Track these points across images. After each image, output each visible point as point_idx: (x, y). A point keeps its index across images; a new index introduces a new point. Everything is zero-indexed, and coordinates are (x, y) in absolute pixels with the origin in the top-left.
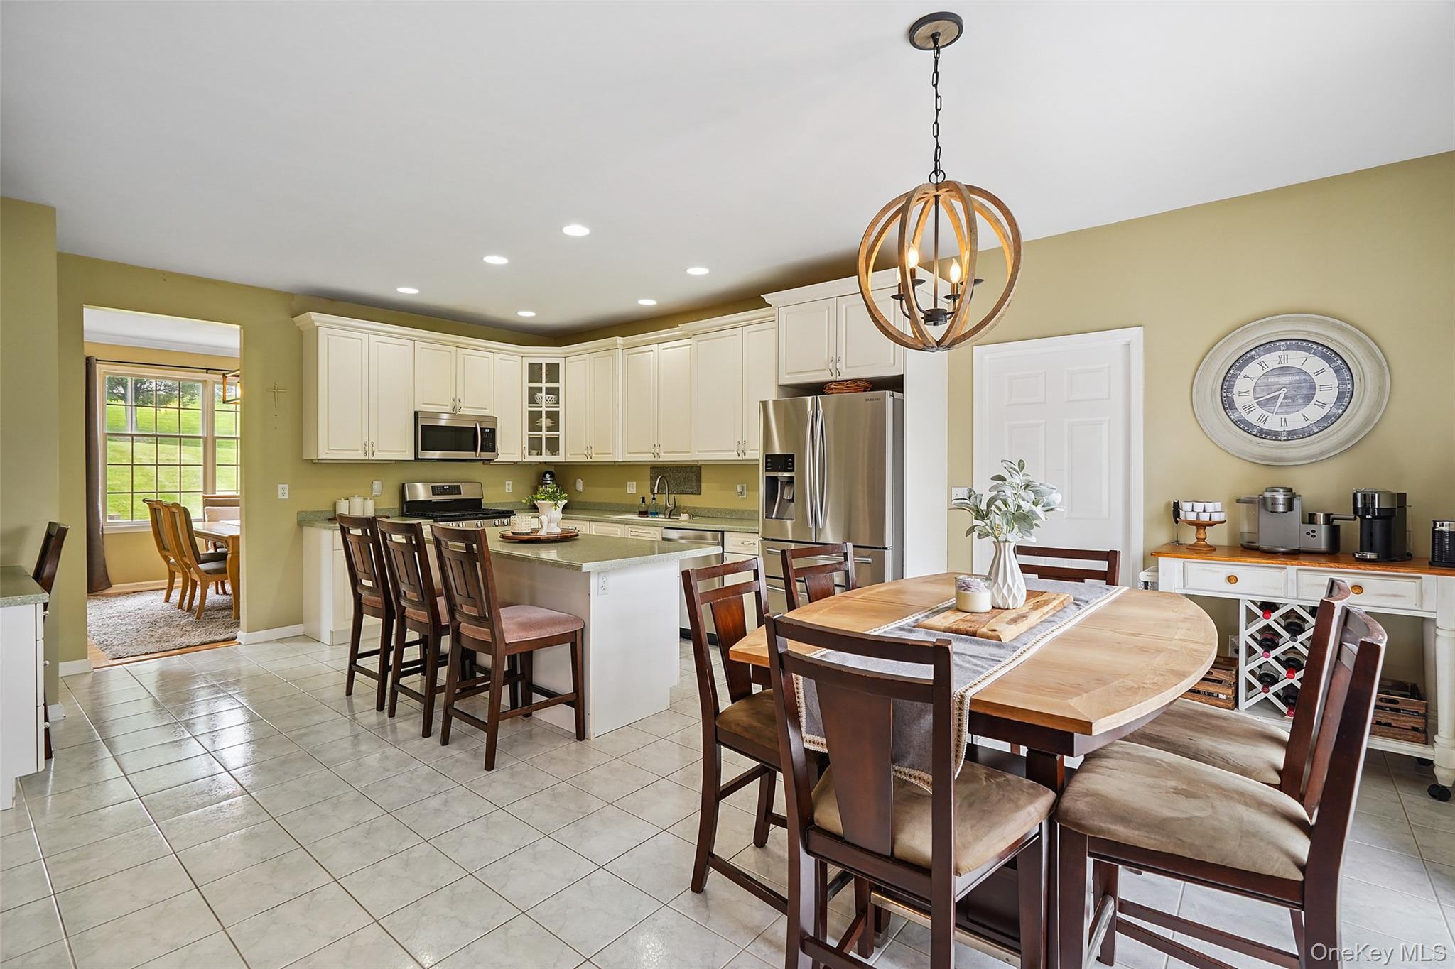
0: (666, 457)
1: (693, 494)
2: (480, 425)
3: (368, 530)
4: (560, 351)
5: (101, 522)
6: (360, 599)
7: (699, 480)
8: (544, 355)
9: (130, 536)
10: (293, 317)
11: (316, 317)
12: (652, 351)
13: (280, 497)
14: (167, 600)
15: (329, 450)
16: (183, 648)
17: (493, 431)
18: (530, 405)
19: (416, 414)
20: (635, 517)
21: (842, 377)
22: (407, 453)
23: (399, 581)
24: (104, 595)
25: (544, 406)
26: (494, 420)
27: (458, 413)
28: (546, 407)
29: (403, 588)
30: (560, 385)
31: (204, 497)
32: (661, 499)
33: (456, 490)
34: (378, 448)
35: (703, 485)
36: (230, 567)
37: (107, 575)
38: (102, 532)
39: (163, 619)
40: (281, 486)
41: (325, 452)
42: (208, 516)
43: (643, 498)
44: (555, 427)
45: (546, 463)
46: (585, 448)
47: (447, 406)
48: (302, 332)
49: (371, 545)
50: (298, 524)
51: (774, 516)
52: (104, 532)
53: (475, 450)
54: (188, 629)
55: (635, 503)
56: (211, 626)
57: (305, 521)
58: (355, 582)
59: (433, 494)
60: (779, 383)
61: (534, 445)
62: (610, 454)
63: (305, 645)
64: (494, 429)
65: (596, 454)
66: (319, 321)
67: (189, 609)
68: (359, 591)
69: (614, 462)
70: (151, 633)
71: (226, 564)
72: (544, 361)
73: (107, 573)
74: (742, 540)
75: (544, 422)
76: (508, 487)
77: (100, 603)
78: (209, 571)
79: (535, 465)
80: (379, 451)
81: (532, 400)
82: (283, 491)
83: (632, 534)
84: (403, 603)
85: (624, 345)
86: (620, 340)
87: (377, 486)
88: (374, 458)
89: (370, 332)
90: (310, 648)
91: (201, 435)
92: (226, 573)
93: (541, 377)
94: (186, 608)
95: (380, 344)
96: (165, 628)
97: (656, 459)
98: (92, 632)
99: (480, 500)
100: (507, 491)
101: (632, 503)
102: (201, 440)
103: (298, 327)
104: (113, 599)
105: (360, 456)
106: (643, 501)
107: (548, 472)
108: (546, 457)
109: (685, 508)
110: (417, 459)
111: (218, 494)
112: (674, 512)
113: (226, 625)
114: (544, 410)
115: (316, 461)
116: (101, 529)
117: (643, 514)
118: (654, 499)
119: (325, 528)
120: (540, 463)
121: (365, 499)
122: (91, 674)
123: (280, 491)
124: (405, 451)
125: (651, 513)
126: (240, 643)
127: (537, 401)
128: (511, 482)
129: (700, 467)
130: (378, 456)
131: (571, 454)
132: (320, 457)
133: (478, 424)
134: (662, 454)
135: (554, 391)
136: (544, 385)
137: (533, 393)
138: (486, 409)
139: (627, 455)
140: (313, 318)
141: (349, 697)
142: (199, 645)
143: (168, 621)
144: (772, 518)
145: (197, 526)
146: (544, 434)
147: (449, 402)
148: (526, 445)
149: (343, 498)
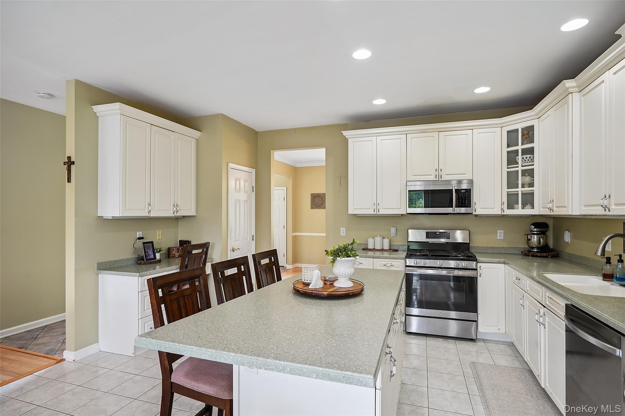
0: (615, 210)
2: (455, 187)
4: (530, 114)
8: (520, 121)
12: (603, 81)
13: (342, 234)
15: (355, 208)
17: (468, 192)
18: (509, 167)
19: (408, 182)
22: (402, 210)
25: (520, 166)
26: (470, 182)
27: (440, 179)
28: (522, 166)
30: (535, 145)
33: (445, 235)
40: (342, 229)
43: (609, 259)
47: (431, 175)
53: (452, 207)
61: (512, 202)
62: (565, 207)
64: (469, 190)
65: (556, 208)
66: (348, 135)
72: (519, 126)
75: (521, 179)
76: (500, 235)
80: (383, 208)
81: (510, 162)
82: (343, 232)
85: (578, 87)
86: (569, 83)
87: (393, 230)
88: (380, 213)
89: (377, 135)
93: (518, 141)
95: (383, 141)
97: (606, 213)
99: (469, 244)
100: (498, 238)
105: (371, 212)
108: (522, 211)
110: (407, 213)
114: (520, 169)
117: (608, 277)
118: (620, 261)
121: (383, 238)
123: (341, 232)
124: (400, 209)
125: (617, 279)
127: (514, 162)
130: (382, 212)
131: (545, 208)
132: (350, 213)
135: (529, 152)
136: (520, 147)
138: (465, 174)
140: (345, 134)
146: (520, 190)
147: (434, 173)
148: (505, 200)
149: (370, 238)
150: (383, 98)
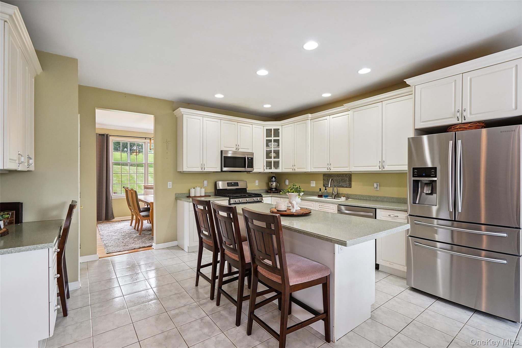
0: (334, 169)
1: (347, 187)
2: (247, 156)
3: (206, 207)
4: (280, 123)
5: (111, 195)
6: (202, 240)
7: (350, 181)
8: (273, 125)
9: (120, 199)
10: (173, 111)
11: (182, 110)
12: (327, 119)
13: (169, 187)
14: (131, 225)
15: (187, 167)
16: (133, 249)
17: (252, 159)
18: (267, 147)
19: (222, 151)
20: (316, 198)
21: (467, 121)
22: (218, 169)
23: (222, 236)
24: (112, 222)
25: (273, 148)
26: (252, 154)
27: (237, 151)
28: (274, 148)
29: (224, 239)
30: (280, 138)
31: (144, 186)
32: (330, 190)
33: (237, 184)
34: (206, 166)
35: (353, 183)
36: (151, 214)
37: (113, 214)
38: (111, 198)
39: (128, 234)
40: (169, 183)
41: (186, 168)
42: (145, 193)
43: (320, 189)
44: (277, 156)
45: (272, 172)
46: (292, 166)
47: (234, 148)
48: (177, 117)
49: (208, 214)
50: (175, 199)
51: (417, 203)
52: (112, 198)
53: (245, 167)
54: (136, 240)
55: (315, 191)
56: (144, 239)
57: (178, 197)
58: (200, 232)
59: (228, 186)
60: (416, 128)
61: (269, 165)
62: (305, 168)
63: (178, 251)
64: (253, 158)
65: (297, 168)
66: (183, 112)
67: (137, 230)
68: (202, 236)
69: (305, 172)
70: (123, 241)
71: (149, 213)
72: (273, 128)
73: (113, 213)
74: (389, 214)
75: (273, 155)
76: (257, 183)
77: (109, 225)
78: (143, 216)
79: (267, 173)
80: (207, 168)
81: (267, 145)
82: (170, 185)
83: (320, 206)
84: (224, 247)
85: (311, 118)
86: (310, 115)
87: (206, 182)
88: (205, 171)
89: (203, 116)
90: (180, 253)
91: (144, 163)
92: (149, 217)
93: (272, 135)
94: (136, 229)
95: (207, 121)
96: (128, 239)
97: (328, 171)
98: (104, 239)
99: (246, 189)
100: (256, 185)
101: (313, 191)
102: (144, 164)
103: (176, 115)
104: (114, 223)
105: (199, 170)
106: (320, 190)
107: (274, 177)
108: (273, 170)
109: (342, 194)
110: (222, 171)
111: (149, 184)
112: (338, 196)
113: (149, 239)
114: (273, 149)
115: (183, 172)
116: (111, 197)
117: (320, 196)
118: (326, 189)
119: (186, 201)
120: (270, 172)
121: (201, 188)
122: (98, 261)
123: (169, 185)
124: (217, 168)
125: (324, 196)
126: (153, 249)
127: (269, 145)
128: (258, 181)
129: (351, 175)
130: (207, 170)
131: (285, 169)
132: (184, 170)
133: (246, 156)
134: (332, 168)
135: (277, 141)
136: (273, 138)
137: (268, 141)
138: (249, 149)
139: (313, 169)
140: (181, 110)
141: (197, 287)
142: (138, 248)
143: (129, 235)
144: (416, 203)
145: (140, 197)
146: (273, 160)
147: (235, 146)
148: (265, 165)
149: (192, 188)
150: (221, 93)
